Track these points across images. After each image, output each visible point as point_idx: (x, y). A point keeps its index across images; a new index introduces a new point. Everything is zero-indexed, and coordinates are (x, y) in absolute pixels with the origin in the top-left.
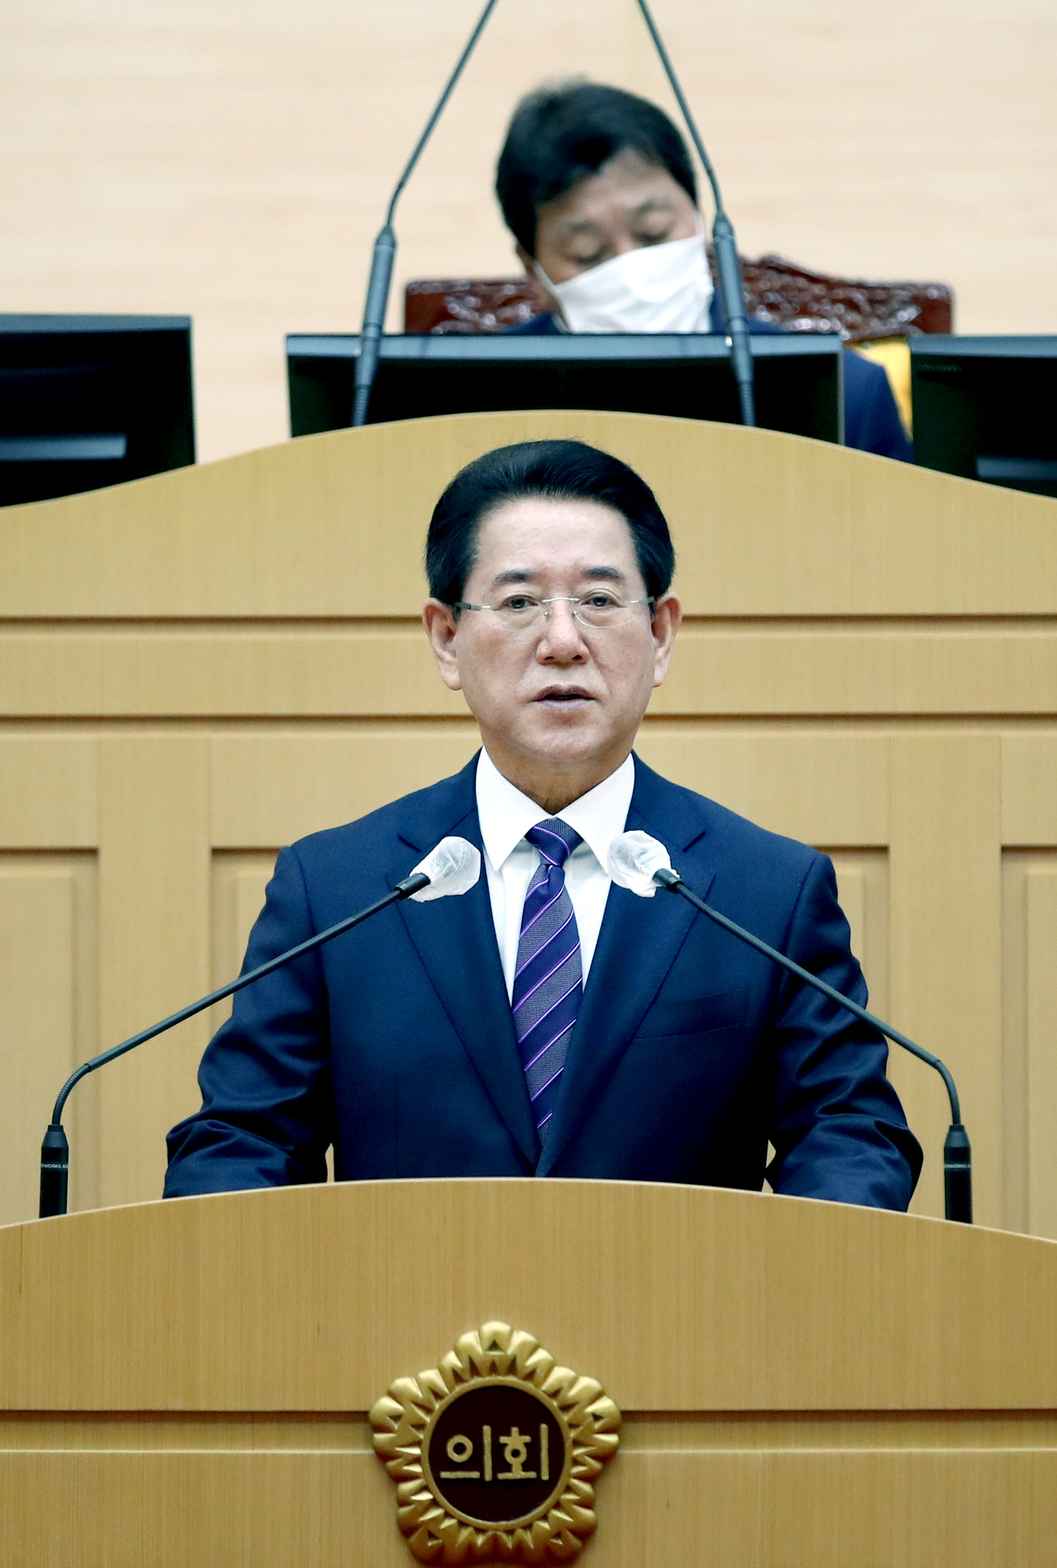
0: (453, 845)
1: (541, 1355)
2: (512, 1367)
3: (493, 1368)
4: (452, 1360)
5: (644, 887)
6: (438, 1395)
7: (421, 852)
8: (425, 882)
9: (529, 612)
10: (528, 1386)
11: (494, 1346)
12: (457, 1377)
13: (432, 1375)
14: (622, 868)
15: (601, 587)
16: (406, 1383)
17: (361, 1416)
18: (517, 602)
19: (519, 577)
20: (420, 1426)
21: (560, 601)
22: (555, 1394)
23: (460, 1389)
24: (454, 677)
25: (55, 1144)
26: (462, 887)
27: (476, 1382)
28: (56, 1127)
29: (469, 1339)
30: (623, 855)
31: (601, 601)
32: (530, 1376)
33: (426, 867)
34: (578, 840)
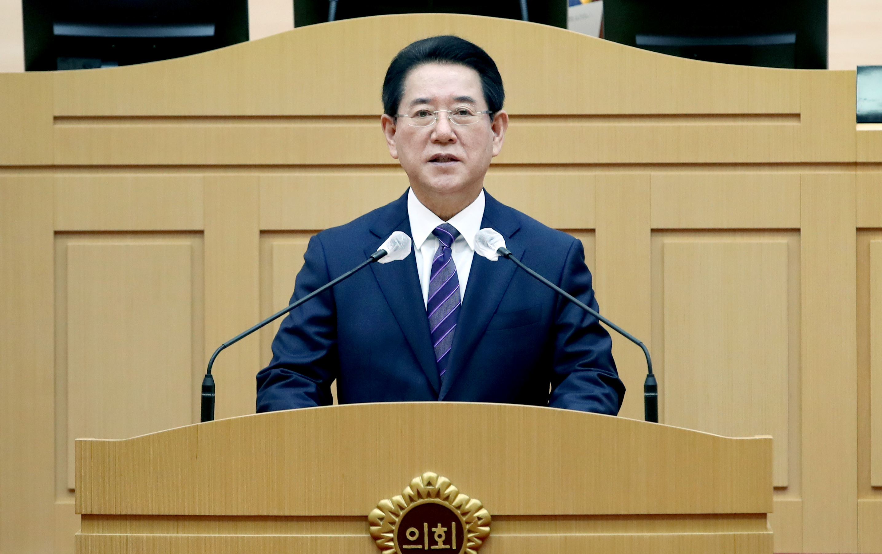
0: (398, 235)
1: (452, 488)
2: (438, 494)
3: (429, 495)
4: (408, 491)
5: (492, 256)
6: (402, 508)
7: (382, 239)
8: (385, 254)
9: (428, 118)
10: (446, 504)
11: (429, 484)
12: (411, 499)
13: (398, 498)
14: (481, 246)
15: (464, 106)
16: (386, 502)
17: (365, 518)
18: (423, 113)
19: (423, 101)
20: (393, 523)
21: (443, 112)
22: (459, 507)
23: (412, 505)
24: (395, 153)
25: (209, 384)
26: (402, 256)
27: (420, 501)
28: (209, 375)
29: (417, 480)
30: (482, 241)
31: (464, 113)
32: (447, 498)
33: (385, 246)
34: (458, 234)
